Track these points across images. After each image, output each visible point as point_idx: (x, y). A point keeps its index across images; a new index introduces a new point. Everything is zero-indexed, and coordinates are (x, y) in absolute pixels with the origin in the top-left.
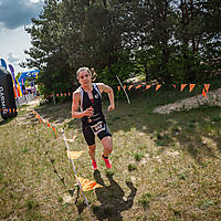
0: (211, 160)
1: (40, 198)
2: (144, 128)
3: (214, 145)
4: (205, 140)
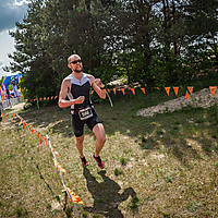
0: (196, 162)
1: (29, 206)
2: (128, 131)
3: (199, 147)
4: (190, 143)
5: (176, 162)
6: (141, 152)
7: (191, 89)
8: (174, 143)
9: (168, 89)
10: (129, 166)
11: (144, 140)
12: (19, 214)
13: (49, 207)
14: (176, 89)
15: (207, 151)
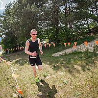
0: (78, 75)
2: (48, 63)
3: (80, 68)
5: (69, 76)
7: (75, 43)
9: (65, 44)
10: (47, 78)
11: (54, 67)
13: (12, 96)
14: (69, 44)
15: (84, 70)
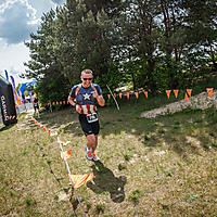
0: (195, 157)
1: (37, 196)
2: (133, 131)
3: (197, 143)
4: (190, 139)
5: (176, 158)
6: (144, 149)
7: (189, 91)
8: (174, 140)
9: (168, 92)
10: (132, 161)
11: (146, 139)
12: (28, 204)
13: (57, 198)
14: (176, 92)
15: (206, 148)
